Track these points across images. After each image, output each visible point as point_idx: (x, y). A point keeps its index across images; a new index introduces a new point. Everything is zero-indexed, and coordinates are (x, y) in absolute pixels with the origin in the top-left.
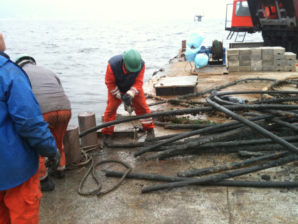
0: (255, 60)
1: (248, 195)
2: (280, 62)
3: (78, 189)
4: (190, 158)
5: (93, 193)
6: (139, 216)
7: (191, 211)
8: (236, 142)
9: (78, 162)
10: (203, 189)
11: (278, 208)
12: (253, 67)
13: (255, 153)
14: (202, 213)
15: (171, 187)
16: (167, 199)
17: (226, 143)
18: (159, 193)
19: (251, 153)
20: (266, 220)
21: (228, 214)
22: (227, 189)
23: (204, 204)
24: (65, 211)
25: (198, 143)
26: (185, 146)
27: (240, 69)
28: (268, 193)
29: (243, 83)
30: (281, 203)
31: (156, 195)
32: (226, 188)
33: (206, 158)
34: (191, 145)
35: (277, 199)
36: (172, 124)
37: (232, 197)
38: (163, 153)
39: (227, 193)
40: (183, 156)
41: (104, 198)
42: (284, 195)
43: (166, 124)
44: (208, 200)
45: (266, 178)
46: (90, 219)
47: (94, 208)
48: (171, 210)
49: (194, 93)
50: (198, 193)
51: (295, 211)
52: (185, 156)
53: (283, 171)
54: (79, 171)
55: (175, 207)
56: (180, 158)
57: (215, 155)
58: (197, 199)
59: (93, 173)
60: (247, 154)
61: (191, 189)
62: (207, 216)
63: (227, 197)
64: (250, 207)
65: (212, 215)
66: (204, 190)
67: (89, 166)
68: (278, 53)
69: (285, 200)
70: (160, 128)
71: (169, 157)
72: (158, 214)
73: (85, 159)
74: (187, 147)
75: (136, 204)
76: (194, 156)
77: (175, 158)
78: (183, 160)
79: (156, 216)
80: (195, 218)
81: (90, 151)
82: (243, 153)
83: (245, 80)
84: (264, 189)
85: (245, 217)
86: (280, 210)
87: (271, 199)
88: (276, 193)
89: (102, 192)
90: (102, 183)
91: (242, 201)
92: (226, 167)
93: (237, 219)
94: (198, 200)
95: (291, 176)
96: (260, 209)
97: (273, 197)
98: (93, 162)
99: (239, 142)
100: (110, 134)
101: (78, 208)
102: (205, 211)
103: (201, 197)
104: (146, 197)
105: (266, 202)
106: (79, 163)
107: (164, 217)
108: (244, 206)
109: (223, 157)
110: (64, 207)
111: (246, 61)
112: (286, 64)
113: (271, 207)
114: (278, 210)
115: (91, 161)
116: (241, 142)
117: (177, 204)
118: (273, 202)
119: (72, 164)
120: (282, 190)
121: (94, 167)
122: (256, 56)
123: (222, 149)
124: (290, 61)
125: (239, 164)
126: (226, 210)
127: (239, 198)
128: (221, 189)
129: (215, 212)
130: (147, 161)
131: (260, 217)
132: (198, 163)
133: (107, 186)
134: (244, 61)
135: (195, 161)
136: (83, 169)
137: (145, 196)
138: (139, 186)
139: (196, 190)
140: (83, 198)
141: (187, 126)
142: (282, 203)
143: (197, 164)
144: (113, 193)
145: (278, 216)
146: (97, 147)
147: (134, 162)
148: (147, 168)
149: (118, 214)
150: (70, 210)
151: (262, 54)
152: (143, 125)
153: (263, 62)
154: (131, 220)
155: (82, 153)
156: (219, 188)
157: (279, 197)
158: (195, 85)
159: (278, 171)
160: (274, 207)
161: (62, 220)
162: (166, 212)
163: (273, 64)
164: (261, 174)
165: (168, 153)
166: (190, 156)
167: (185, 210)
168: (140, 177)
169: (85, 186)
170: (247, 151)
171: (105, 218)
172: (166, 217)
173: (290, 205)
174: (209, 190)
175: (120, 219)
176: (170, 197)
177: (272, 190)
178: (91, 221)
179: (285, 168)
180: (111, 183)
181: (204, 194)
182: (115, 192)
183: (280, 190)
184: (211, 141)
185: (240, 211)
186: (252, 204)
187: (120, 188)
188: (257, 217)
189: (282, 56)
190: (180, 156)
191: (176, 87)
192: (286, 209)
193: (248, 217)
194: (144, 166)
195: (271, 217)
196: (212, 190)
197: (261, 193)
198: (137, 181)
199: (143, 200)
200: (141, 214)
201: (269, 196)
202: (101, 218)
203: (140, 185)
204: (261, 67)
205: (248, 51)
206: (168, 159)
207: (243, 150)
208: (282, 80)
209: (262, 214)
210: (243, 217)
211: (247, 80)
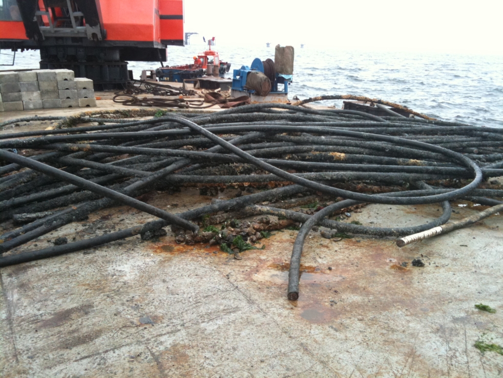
0: (28, 90)
1: (35, 270)
2: (68, 93)
8: (6, 202)
11: (83, 273)
12: (26, 102)
13: (39, 214)
19: (33, 215)
20: (67, 292)
21: (4, 302)
27: (4, 108)
28: (66, 260)
29: (12, 127)
30: (86, 268)
35: (80, 264)
37: (9, 279)
42: (90, 257)
51: (106, 271)
53: (85, 229)
60: (27, 218)
64: (39, 284)
68: (64, 78)
69: (91, 262)
82: (20, 218)
83: (15, 122)
84: (60, 257)
85: (32, 298)
86: (86, 275)
87: (72, 266)
88: (78, 257)
91: (26, 280)
93: (20, 304)
95: (98, 232)
96: (56, 282)
97: (73, 263)
99: (11, 201)
105: (63, 272)
108: (30, 286)
112: (79, 96)
113: (72, 276)
114: (83, 276)
118: (74, 269)
120: (86, 251)
122: (28, 84)
124: (84, 91)
125: (16, 234)
127: (20, 278)
131: (57, 292)
134: (10, 94)
142: (88, 266)
145: (84, 283)
151: (37, 80)
153: (43, 94)
157: (83, 261)
159: (78, 230)
160: (77, 274)
163: (58, 97)
164: (53, 239)
170: (27, 213)
173: (99, 266)
177: (71, 255)
179: (89, 225)
183: (83, 252)
185: (24, 293)
186: (42, 280)
188: (52, 293)
189: (71, 82)
192: (94, 271)
193: (38, 297)
195: (74, 287)
197: (54, 263)
201: (68, 263)
204: (40, 101)
205: (13, 76)
207: (19, 213)
208: (75, 116)
209: (59, 288)
210: (29, 299)
211: (18, 121)
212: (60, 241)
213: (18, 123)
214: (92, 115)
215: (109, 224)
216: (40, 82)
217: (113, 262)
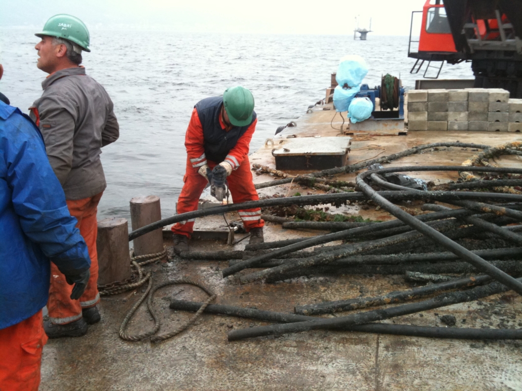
0: (456, 110)
1: (414, 350)
2: (499, 116)
3: (120, 330)
4: (321, 281)
5: (144, 337)
6: (218, 381)
7: (310, 376)
8: (402, 256)
9: (124, 283)
10: (336, 337)
11: (464, 375)
12: (451, 122)
13: (433, 277)
14: (328, 379)
15: (280, 331)
16: (271, 352)
17: (384, 257)
18: (258, 342)
19: (427, 276)
21: (374, 382)
22: (378, 339)
23: (333, 364)
24: (93, 367)
25: (335, 255)
26: (312, 260)
27: (428, 127)
28: (449, 348)
29: (430, 151)
30: (469, 367)
31: (253, 345)
32: (376, 336)
33: (348, 283)
34: (322, 259)
35: (463, 360)
36: (297, 221)
37: (385, 352)
38: (271, 272)
39: (376, 346)
40: (308, 278)
41: (162, 346)
42: (476, 353)
43: (286, 221)
44: (341, 357)
45: (448, 321)
46: (134, 382)
47: (143, 364)
48: (275, 372)
49: (343, 166)
50: (326, 344)
51: (492, 381)
52: (311, 277)
53: (480, 309)
54: (125, 299)
55: (282, 367)
56: (303, 280)
57: (365, 277)
58: (323, 354)
59: (149, 302)
60: (419, 277)
61: (314, 337)
62: (336, 385)
63: (375, 351)
64: (414, 372)
65: (345, 382)
66: (337, 338)
67: (143, 291)
68: (497, 99)
69: (477, 361)
70: (275, 226)
71: (283, 280)
72: (252, 379)
73: (139, 277)
74: (315, 262)
75: (216, 360)
76: (328, 278)
77: (294, 281)
78: (307, 284)
79: (248, 382)
80: (316, 388)
81: (149, 263)
82: (413, 276)
83: (435, 146)
84: (443, 341)
85: (402, 389)
86: (467, 379)
87: (453, 358)
88: (463, 349)
89: (160, 337)
90: (162, 321)
91: (401, 361)
92: (380, 300)
94: (325, 356)
95: (494, 319)
96: (432, 376)
97: (456, 356)
98: (150, 282)
99: (407, 256)
100: (187, 234)
101: (116, 362)
102: (333, 376)
103: (331, 351)
104: (235, 348)
105: (443, 364)
106: (126, 284)
107: (261, 383)
108: (404, 370)
109: (377, 281)
110: (92, 361)
111: (439, 113)
112: (510, 119)
113: (451, 373)
114: (463, 379)
115: (147, 281)
116: (409, 256)
117: (287, 362)
118: (456, 364)
119: (113, 286)
120: (474, 344)
121: (151, 291)
122: (457, 103)
123: (377, 267)
124: (517, 115)
125: (404, 295)
126: (372, 376)
127: (396, 355)
128: (367, 338)
129: (351, 379)
130: (244, 284)
131: (430, 389)
132: (333, 291)
133: (170, 326)
134: (436, 113)
135: (328, 288)
136: (133, 295)
137: (233, 346)
138: (225, 327)
139: (323, 338)
140: (126, 346)
141: (322, 224)
142: (472, 366)
143: (332, 293)
144: (179, 339)
146: (160, 257)
147: (221, 285)
148: (243, 297)
149: (183, 377)
150: (101, 365)
151: (468, 100)
153: (470, 115)
154: (204, 387)
155: (134, 268)
156: (364, 336)
157: (467, 356)
158: (344, 153)
159: (471, 309)
160: (456, 373)
161: (85, 383)
162: (267, 375)
163: (486, 119)
164: (441, 313)
165: (281, 271)
166: (321, 278)
167: (300, 373)
168: (228, 313)
169: (132, 324)
170: (421, 272)
171: (158, 382)
172: (266, 384)
173: (484, 371)
174: (346, 339)
175: (185, 385)
176: (277, 349)
177: (457, 343)
178: (135, 386)
179: (485, 305)
180: (178, 320)
181: (336, 346)
182: (183, 337)
183: (470, 343)
184: (358, 253)
185: (396, 377)
186: (418, 366)
187: (191, 331)
188: (424, 390)
189: (503, 104)
190: (303, 278)
191: (312, 154)
192: (477, 377)
193: (409, 390)
194: (238, 293)
196: (352, 339)
197: (435, 348)
198: (223, 320)
199: (229, 353)
200: (222, 377)
201: (450, 353)
202: (152, 382)
203: (228, 326)
204: (466, 123)
205: (443, 95)
206: (281, 281)
207: (412, 271)
208: (500, 148)
209: (434, 386)
210: (398, 389)
211: (438, 145)
213: (438, 147)
214: (520, 146)
215: (510, 309)
216: (470, 103)
217: (502, 370)
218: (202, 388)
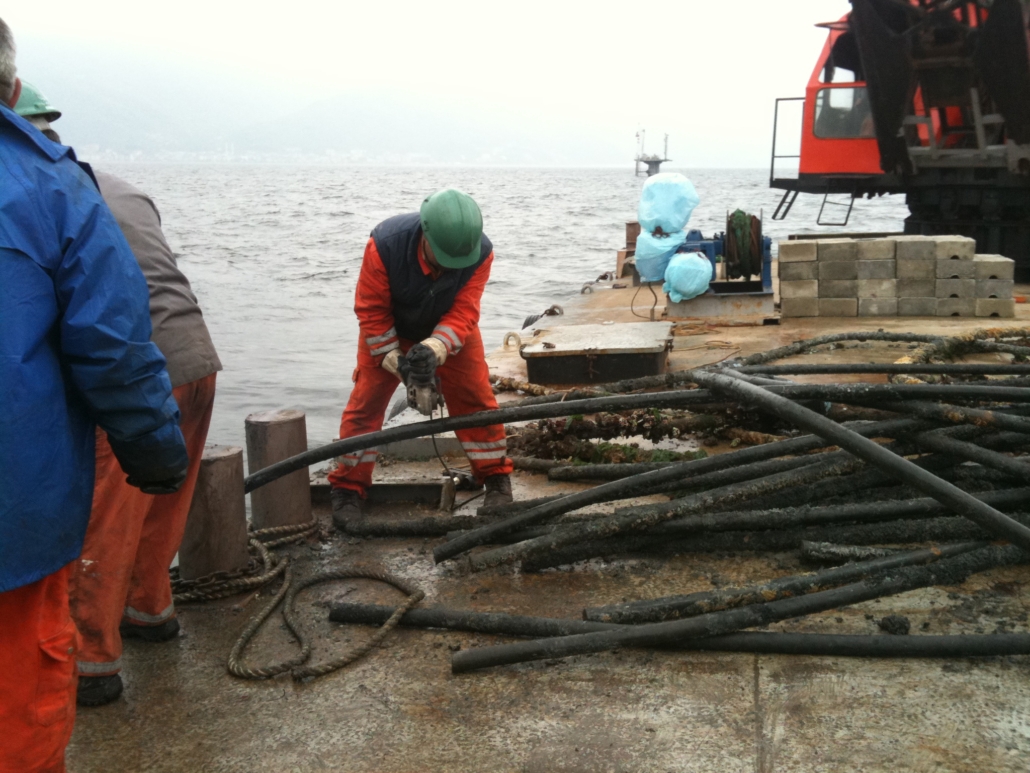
0: (872, 277)
1: (830, 678)
2: (957, 286)
3: (228, 659)
4: (632, 567)
5: (280, 672)
6: (436, 744)
7: (624, 730)
8: (795, 513)
9: (235, 575)
10: (671, 661)
11: (935, 718)
12: (864, 300)
13: (857, 550)
14: (661, 735)
15: (557, 651)
16: (541, 690)
17: (757, 514)
18: (513, 674)
19: (844, 550)
20: (891, 756)
21: (754, 737)
22: (756, 661)
23: (669, 708)
24: (175, 727)
25: (659, 513)
26: (614, 521)
27: (819, 309)
28: (900, 674)
29: (828, 349)
30: (944, 706)
31: (504, 680)
32: (751, 658)
33: (688, 568)
34: (634, 521)
35: (931, 693)
36: (577, 465)
37: (773, 685)
38: (534, 545)
39: (753, 675)
40: (607, 562)
41: (317, 688)
42: (956, 680)
43: (556, 465)
44: (684, 695)
46: (262, 750)
47: (279, 718)
48: (551, 725)
49: (662, 373)
50: (652, 674)
51: (993, 728)
52: (613, 560)
53: (955, 606)
54: (237, 606)
55: (566, 717)
56: (598, 566)
57: (721, 557)
58: (646, 691)
59: (287, 609)
60: (829, 553)
61: (626, 661)
62: (678, 744)
63: (752, 683)
64: (833, 717)
65: (696, 739)
66: (672, 663)
67: (273, 591)
68: (952, 254)
69: (959, 695)
70: (533, 478)
71: (556, 565)
72: (505, 738)
73: (264, 568)
74: (620, 526)
75: (429, 707)
76: (646, 562)
77: (578, 568)
78: (605, 572)
79: (498, 744)
80: (638, 751)
81: (283, 544)
82: (816, 551)
83: (837, 339)
84: (887, 662)
85: (814, 747)
86: (942, 725)
87: (912, 691)
88: (929, 675)
89: (311, 669)
90: (316, 642)
91: (807, 699)
92: (755, 593)
93: (786, 754)
94: (650, 695)
95: (984, 622)
96: (871, 723)
97: (916, 686)
98: (288, 576)
99: (803, 512)
101: (223, 717)
102: (671, 729)
103: (663, 686)
104: (467, 686)
105: (891, 701)
106: (238, 577)
107: (526, 746)
108: (814, 715)
109: (746, 563)
110: (173, 715)
111: (841, 282)
112: (979, 292)
113: (909, 717)
114: (935, 726)
115: (281, 575)
116: (808, 510)
117: (574, 708)
118: (917, 701)
119: (214, 580)
120: (949, 664)
121: (291, 591)
122: (874, 263)
123: (744, 536)
124: (991, 283)
125: (801, 584)
126: (749, 727)
127: (795, 689)
128: (732, 662)
129: (708, 733)
130: (478, 571)
131: (869, 746)
132: (658, 582)
133: (332, 651)
134: (836, 282)
135: (648, 578)
136: (254, 599)
137: (464, 683)
138: (445, 650)
139: (645, 664)
140: (243, 689)
141: (628, 468)
142: (949, 703)
143: (656, 587)
144: (351, 674)
145: (934, 744)
146: (306, 533)
147: (432, 578)
148: (478, 598)
149: (363, 738)
150: (193, 723)
151: (895, 257)
152: (473, 463)
153: (900, 286)
154: (408, 755)
155: (254, 551)
156: (728, 658)
157: (938, 686)
158: (663, 349)
159: (937, 606)
160: (920, 716)
161: (161, 755)
162: (535, 730)
163: (933, 293)
164: (878, 615)
165: (554, 544)
166: (633, 562)
167: (603, 725)
168: (450, 623)
169: (253, 650)
170: (832, 543)
171: (314, 749)
172: (534, 747)
173: (975, 711)
174: (691, 663)
175: (368, 753)
176: (554, 686)
177: (915, 665)
178: (265, 757)
179: (964, 599)
180: (348, 641)
181: (672, 676)
182: (358, 669)
183: (942, 663)
184: (707, 508)
185: (798, 728)
186: (841, 707)
187: (375, 659)
188: (857, 747)
189: (964, 263)
190: (597, 562)
191: (599, 353)
192: (963, 722)
193: (827, 748)
194: (467, 591)
195: (909, 748)
196: (702, 663)
197: (874, 674)
198: (439, 638)
199: (455, 694)
200: (444, 737)
201: (904, 682)
202: (299, 749)
203: (450, 648)
204: (894, 300)
205: (846, 248)
206: (553, 569)
207: (815, 541)
208: (964, 338)
209: (877, 739)
210: (806, 747)
211: (842, 338)
212: (894, 625)
213: (842, 342)
214: (1002, 336)
215: (1013, 605)
216: (901, 262)
217: (1012, 709)
218: (403, 756)
